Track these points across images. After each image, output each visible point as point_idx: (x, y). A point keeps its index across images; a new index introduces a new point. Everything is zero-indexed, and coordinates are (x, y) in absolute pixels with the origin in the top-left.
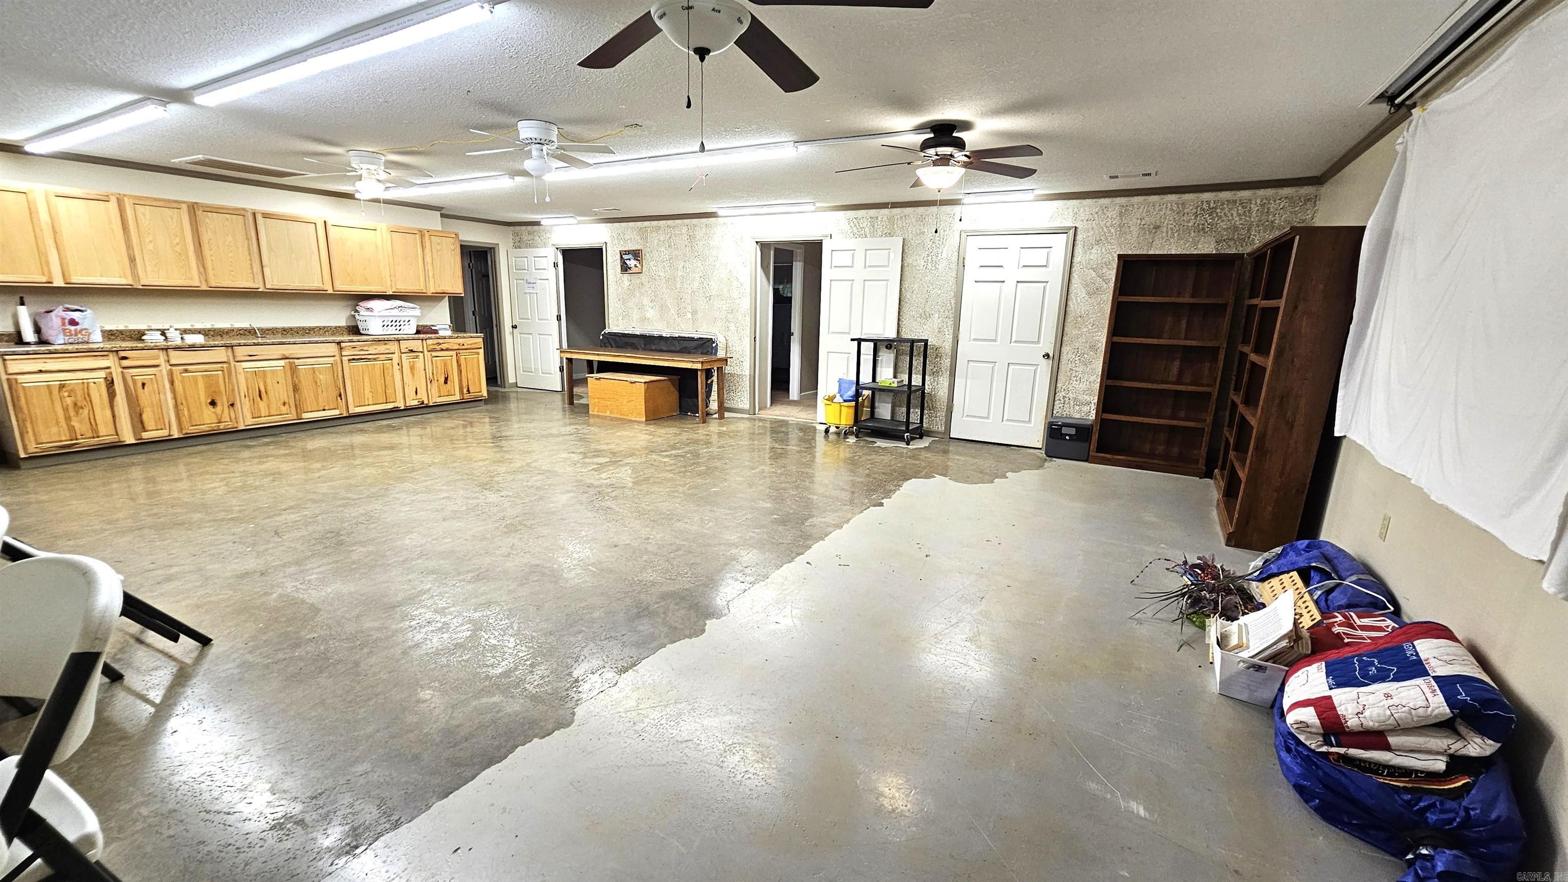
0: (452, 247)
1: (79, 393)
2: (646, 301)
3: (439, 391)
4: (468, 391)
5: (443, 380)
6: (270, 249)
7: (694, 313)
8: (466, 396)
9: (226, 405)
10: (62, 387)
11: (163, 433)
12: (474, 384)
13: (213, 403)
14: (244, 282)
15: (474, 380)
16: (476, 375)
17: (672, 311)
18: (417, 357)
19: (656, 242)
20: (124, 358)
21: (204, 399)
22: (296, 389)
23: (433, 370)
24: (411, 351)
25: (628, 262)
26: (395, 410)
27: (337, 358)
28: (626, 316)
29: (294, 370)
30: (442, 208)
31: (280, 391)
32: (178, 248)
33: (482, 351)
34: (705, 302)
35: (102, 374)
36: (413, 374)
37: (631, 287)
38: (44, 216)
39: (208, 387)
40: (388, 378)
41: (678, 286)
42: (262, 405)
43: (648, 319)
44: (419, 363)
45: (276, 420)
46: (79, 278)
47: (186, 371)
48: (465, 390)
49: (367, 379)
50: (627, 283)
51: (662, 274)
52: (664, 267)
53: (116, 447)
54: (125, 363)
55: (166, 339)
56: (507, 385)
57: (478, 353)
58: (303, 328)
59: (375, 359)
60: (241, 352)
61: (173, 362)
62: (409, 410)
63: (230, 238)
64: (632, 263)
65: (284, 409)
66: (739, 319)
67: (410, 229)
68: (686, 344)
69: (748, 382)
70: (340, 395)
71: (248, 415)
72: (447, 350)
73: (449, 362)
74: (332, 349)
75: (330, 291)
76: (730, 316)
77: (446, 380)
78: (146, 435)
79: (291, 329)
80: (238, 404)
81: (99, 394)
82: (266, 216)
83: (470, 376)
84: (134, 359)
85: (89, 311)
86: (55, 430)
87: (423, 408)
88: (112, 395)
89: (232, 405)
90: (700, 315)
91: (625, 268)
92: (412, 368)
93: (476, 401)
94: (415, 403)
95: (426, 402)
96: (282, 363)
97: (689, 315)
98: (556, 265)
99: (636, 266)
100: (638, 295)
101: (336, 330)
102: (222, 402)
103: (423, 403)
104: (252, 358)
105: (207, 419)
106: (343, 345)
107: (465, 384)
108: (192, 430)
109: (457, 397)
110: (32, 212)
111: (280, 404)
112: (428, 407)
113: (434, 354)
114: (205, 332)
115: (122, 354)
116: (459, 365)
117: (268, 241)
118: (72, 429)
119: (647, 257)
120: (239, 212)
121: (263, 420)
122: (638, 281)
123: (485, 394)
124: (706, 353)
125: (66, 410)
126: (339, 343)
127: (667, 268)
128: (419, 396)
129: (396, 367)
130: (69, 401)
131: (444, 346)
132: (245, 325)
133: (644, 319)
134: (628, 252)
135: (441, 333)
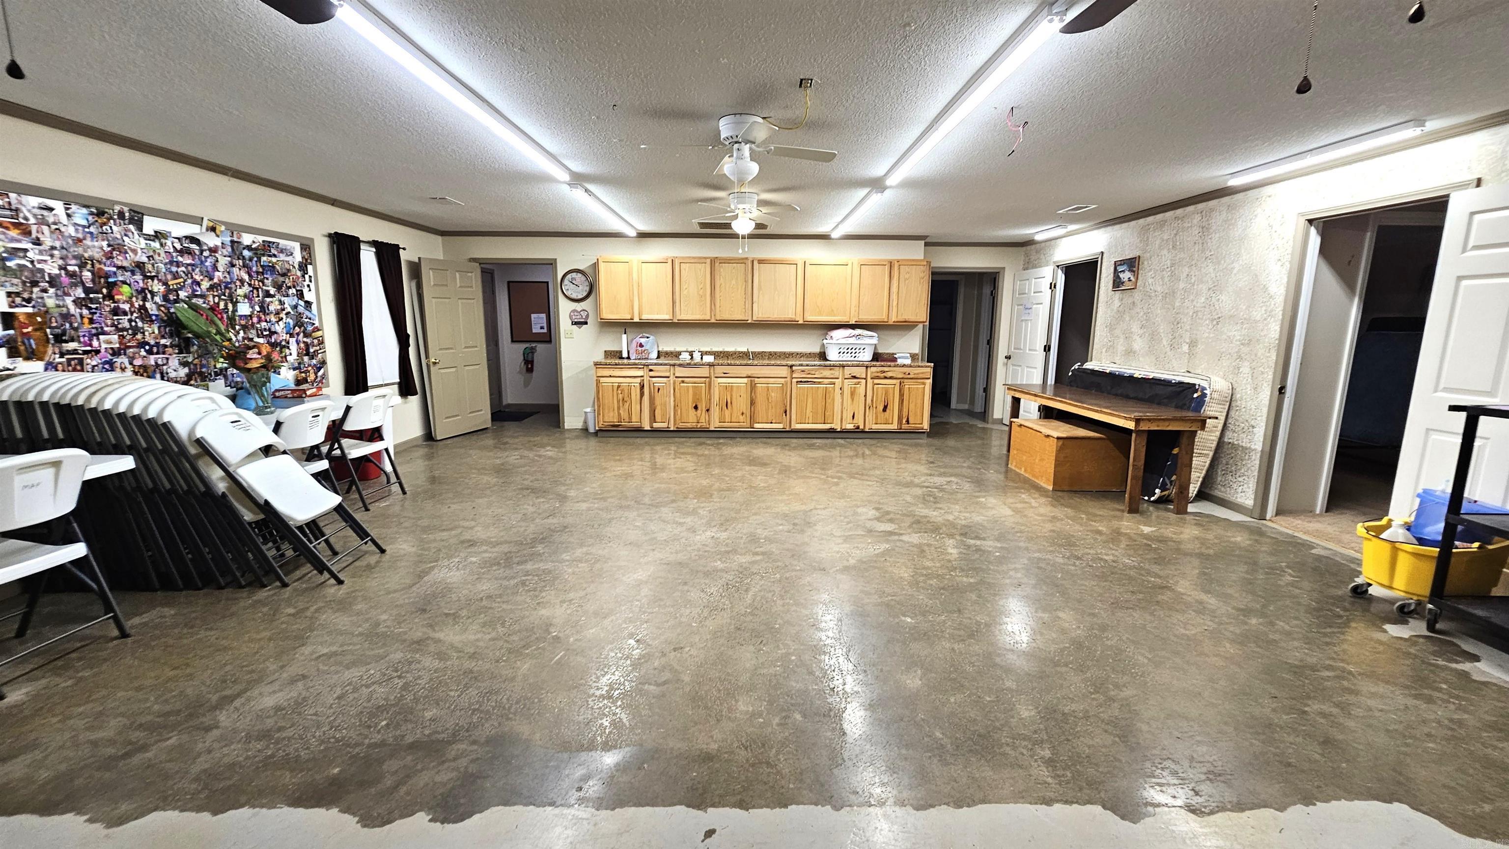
0: (922, 275)
1: (626, 391)
2: (1135, 328)
3: (877, 418)
4: (908, 422)
5: (881, 408)
6: (760, 288)
7: (1193, 344)
8: (905, 426)
9: (704, 410)
10: (619, 387)
11: (664, 425)
12: (916, 415)
13: (696, 408)
14: (737, 315)
15: (916, 412)
16: (919, 405)
17: (1165, 342)
18: (858, 383)
19: (1157, 242)
20: (651, 370)
21: (691, 405)
22: (752, 403)
23: (873, 397)
24: (854, 377)
25: (1121, 275)
26: (832, 431)
27: (789, 379)
28: (1111, 348)
29: (753, 387)
30: (927, 237)
31: (741, 403)
32: (701, 292)
33: (929, 382)
34: (1210, 327)
35: (638, 380)
36: (853, 400)
37: (1121, 309)
38: (635, 276)
39: (695, 394)
40: (828, 401)
41: (1177, 304)
42: (727, 413)
43: (1135, 352)
44: (861, 389)
45: (734, 426)
46: (647, 316)
47: (683, 382)
48: (904, 421)
49: (810, 400)
50: (1117, 303)
51: (1159, 289)
52: (1162, 278)
53: (639, 430)
54: (652, 374)
55: (692, 358)
56: (990, 420)
57: (924, 384)
58: (784, 353)
59: (819, 383)
60: (719, 370)
61: (677, 375)
62: (845, 433)
63: (734, 282)
64: (1125, 276)
65: (742, 418)
66: (1259, 354)
67: (881, 260)
68: (1159, 390)
69: (1257, 462)
70: (786, 412)
71: (717, 420)
72: (891, 378)
73: (891, 391)
74: (784, 372)
75: (801, 322)
76: (1245, 349)
77: (885, 409)
78: (655, 425)
79: (775, 353)
80: (712, 410)
81: (635, 393)
82: (761, 262)
83: (912, 406)
84: (658, 371)
85: (652, 337)
86: (611, 414)
87: (857, 433)
88: (642, 394)
89: (708, 410)
90: (1200, 347)
91: (1117, 283)
92: (853, 394)
93: (916, 433)
94: (850, 427)
95: (861, 427)
96: (745, 380)
97: (1185, 348)
98: (1053, 286)
99: (1130, 280)
100: (1127, 319)
101: (810, 355)
102: (702, 406)
103: (858, 427)
104: (726, 375)
105: (691, 419)
106: (794, 368)
107: (905, 414)
108: (681, 425)
109: (894, 426)
110: (630, 273)
111: (739, 414)
112: (863, 432)
113: (876, 381)
114: (717, 354)
115: (651, 367)
116: (901, 395)
117: (760, 282)
118: (619, 414)
119: (1145, 265)
120: (742, 261)
121: (726, 424)
122: (1130, 301)
123: (926, 426)
124: (1181, 407)
125: (618, 402)
126: (791, 366)
127: (1166, 279)
128: (855, 421)
129: (838, 391)
130: (620, 396)
131: (889, 374)
132: (744, 349)
133: (1130, 353)
134: (1122, 262)
135: (900, 361)
